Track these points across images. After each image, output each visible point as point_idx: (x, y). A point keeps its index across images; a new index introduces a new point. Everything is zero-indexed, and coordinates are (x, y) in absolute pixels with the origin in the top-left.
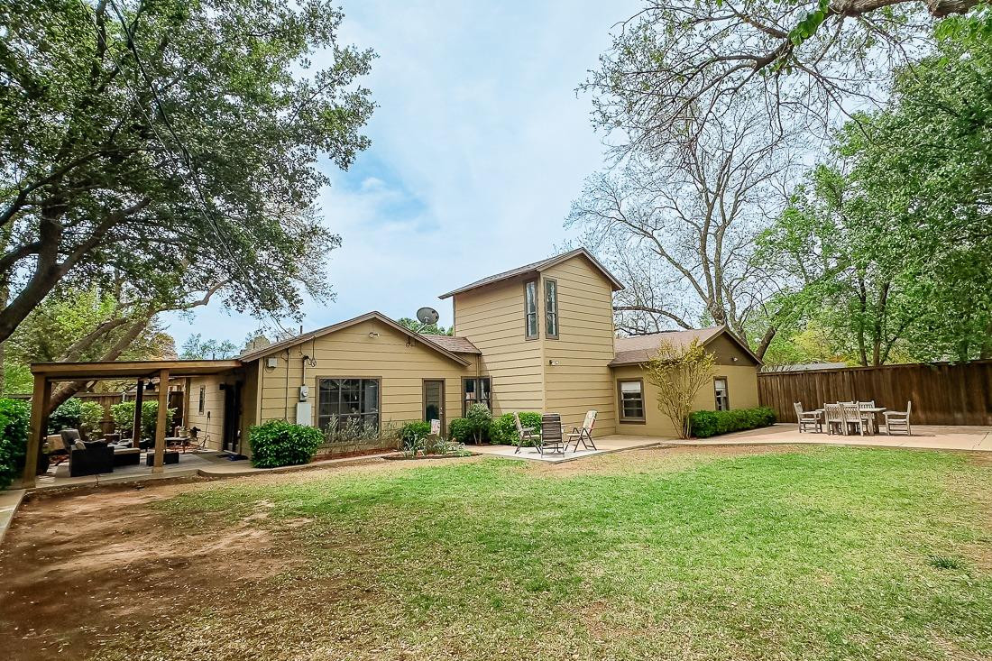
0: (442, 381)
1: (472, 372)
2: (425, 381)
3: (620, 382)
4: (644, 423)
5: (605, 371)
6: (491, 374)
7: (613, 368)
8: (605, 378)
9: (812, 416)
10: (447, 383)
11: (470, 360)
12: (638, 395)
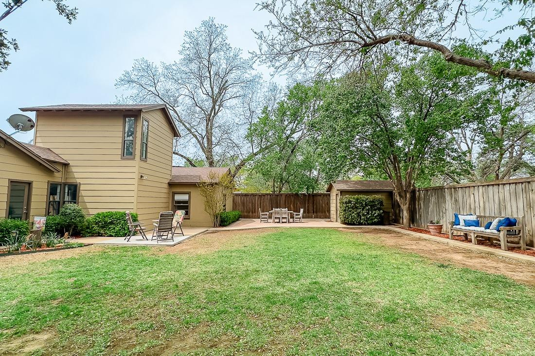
0: (30, 184)
1: (58, 177)
2: (12, 182)
3: (174, 194)
4: (189, 219)
5: (166, 186)
6: (78, 181)
7: (171, 185)
8: (166, 191)
9: (266, 215)
10: (34, 185)
11: (59, 168)
12: (186, 202)
